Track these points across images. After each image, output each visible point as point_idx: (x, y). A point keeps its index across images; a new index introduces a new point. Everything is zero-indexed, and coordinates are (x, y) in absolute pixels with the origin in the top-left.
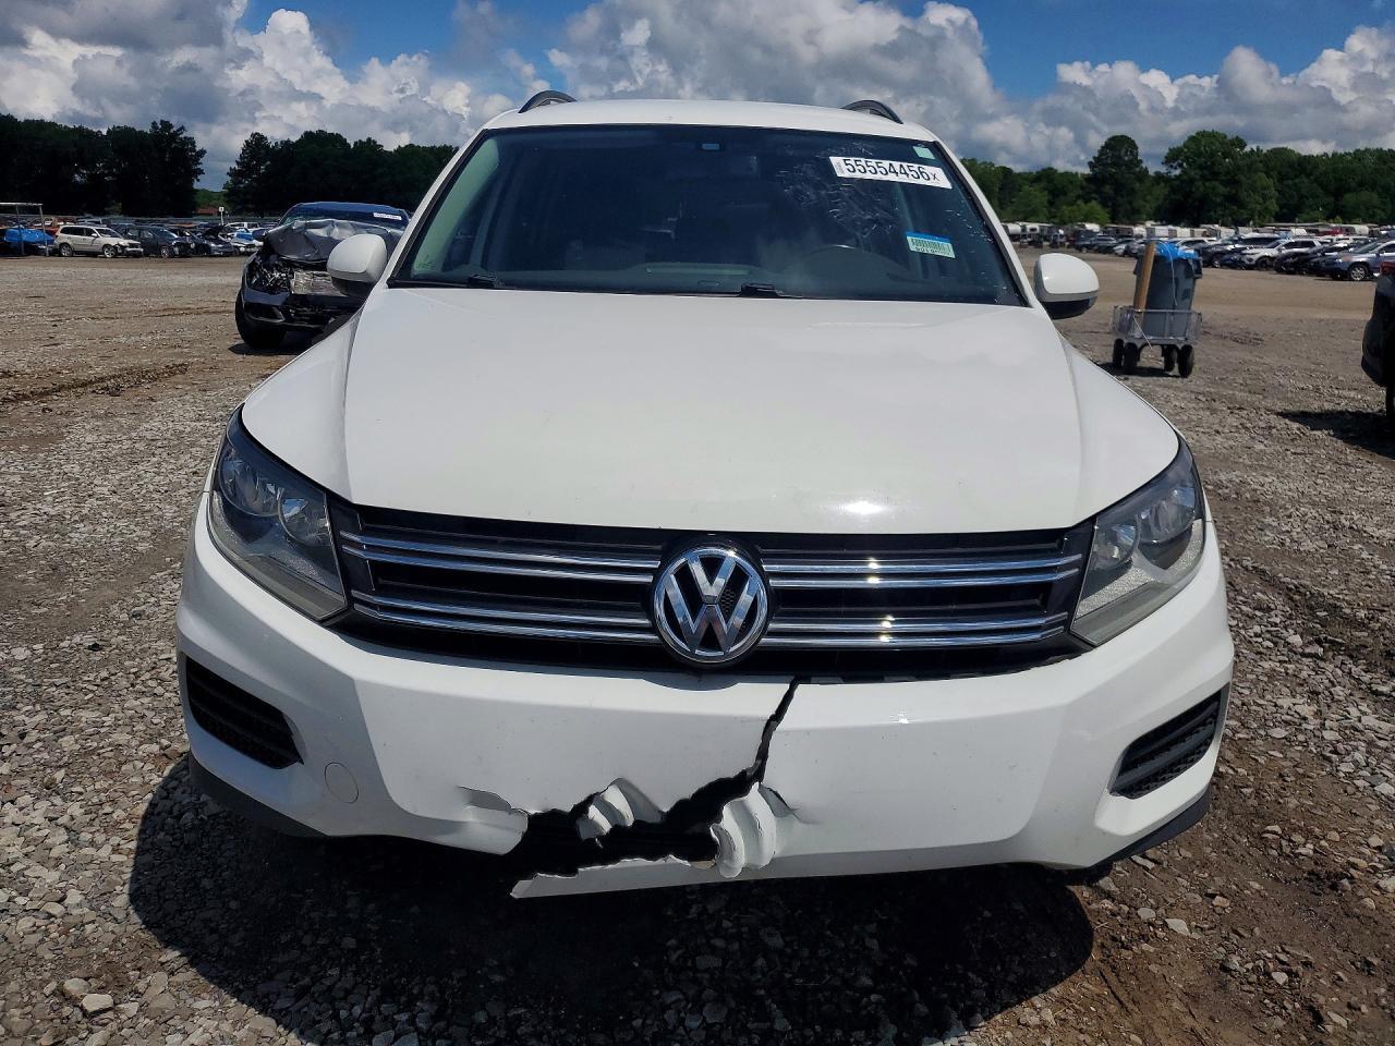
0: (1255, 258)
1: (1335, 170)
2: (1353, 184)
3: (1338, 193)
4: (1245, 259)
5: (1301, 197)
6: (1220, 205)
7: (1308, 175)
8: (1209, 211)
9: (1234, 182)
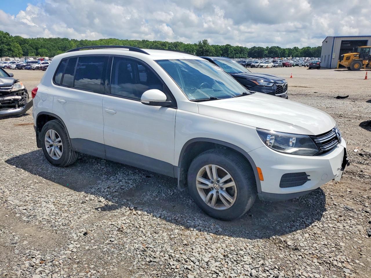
0: (35, 67)
1: (34, 43)
2: (40, 47)
3: (37, 49)
4: (32, 67)
5: (27, 50)
6: (7, 51)
7: (27, 44)
8: (4, 53)
9: (9, 45)
